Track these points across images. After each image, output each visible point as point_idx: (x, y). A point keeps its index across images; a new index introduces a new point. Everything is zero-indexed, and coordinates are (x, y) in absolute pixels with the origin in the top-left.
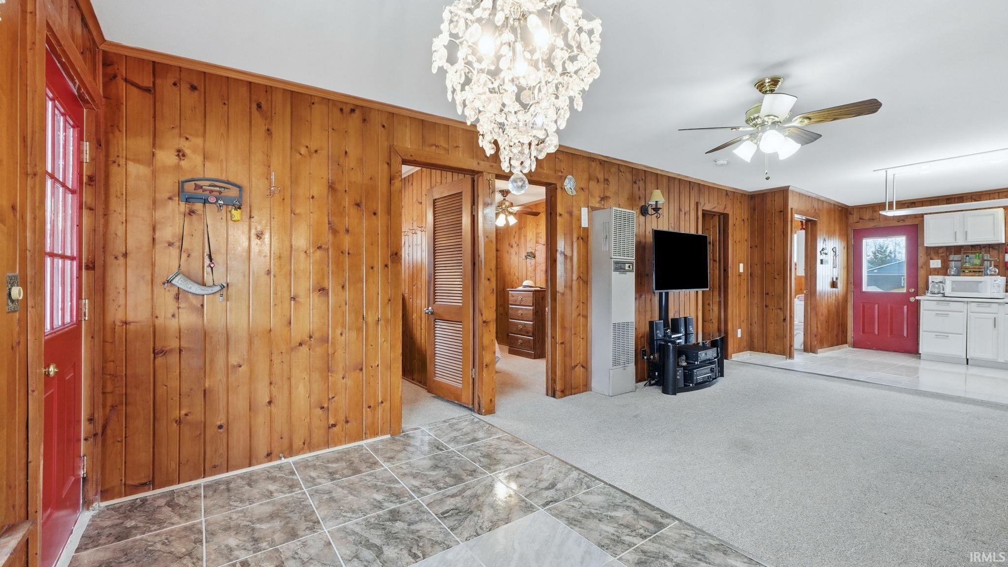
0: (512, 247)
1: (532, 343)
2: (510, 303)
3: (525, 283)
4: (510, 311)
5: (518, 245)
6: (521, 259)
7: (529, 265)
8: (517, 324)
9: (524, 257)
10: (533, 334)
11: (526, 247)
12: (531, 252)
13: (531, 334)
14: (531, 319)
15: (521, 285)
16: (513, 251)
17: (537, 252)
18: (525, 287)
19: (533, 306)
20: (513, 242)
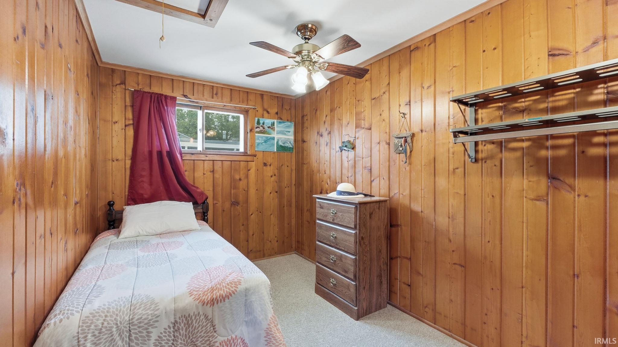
0: (322, 136)
1: (353, 290)
2: (317, 216)
3: (341, 187)
4: (318, 230)
5: (330, 133)
6: (333, 152)
7: (344, 158)
8: (328, 253)
9: (338, 149)
10: (355, 276)
11: (341, 135)
12: (349, 142)
13: (352, 277)
14: (352, 251)
15: (334, 190)
16: (323, 141)
17: (357, 141)
18: (341, 193)
19: (355, 228)
20: (323, 130)
